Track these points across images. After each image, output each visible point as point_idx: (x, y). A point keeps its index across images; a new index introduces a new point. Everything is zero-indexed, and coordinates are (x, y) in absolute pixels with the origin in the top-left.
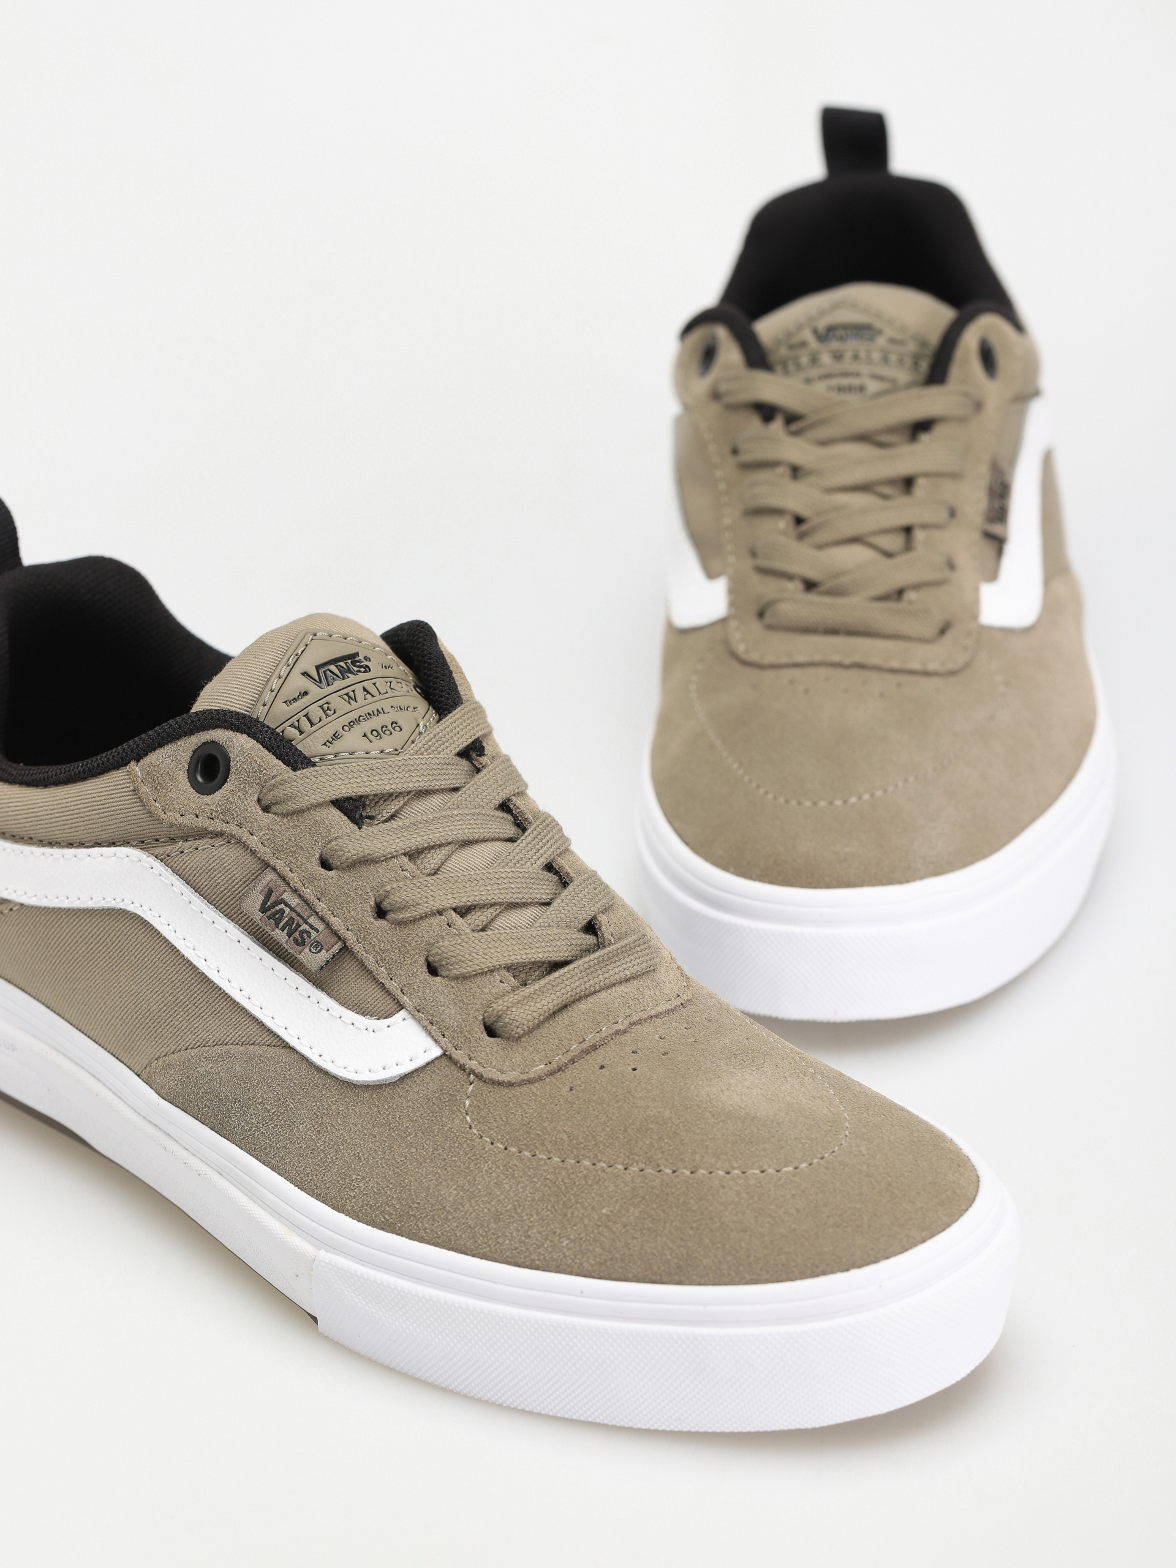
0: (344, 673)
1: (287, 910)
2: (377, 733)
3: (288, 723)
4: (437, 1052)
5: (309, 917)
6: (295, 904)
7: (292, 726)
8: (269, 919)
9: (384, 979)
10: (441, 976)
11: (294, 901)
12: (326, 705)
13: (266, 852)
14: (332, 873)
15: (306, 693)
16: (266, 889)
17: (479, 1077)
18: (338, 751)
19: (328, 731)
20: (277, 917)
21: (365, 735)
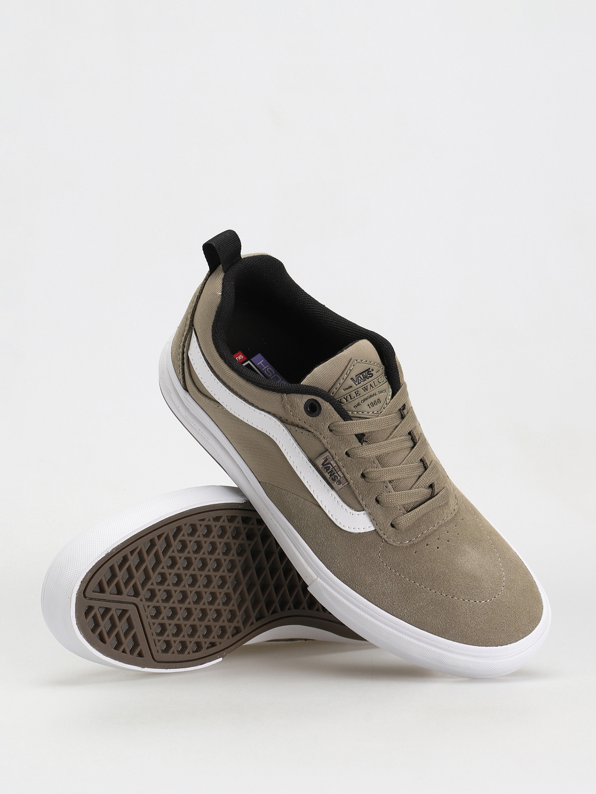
0: (366, 378)
1: (331, 467)
2: (373, 404)
3: (343, 397)
4: (373, 529)
5: (338, 472)
6: (334, 466)
7: (344, 398)
8: (324, 469)
9: (360, 500)
10: (380, 504)
11: (334, 465)
12: (357, 392)
13: (328, 447)
14: (349, 458)
15: (351, 387)
16: (326, 458)
17: (386, 542)
18: (359, 411)
19: (356, 402)
20: (327, 469)
21: (368, 405)
